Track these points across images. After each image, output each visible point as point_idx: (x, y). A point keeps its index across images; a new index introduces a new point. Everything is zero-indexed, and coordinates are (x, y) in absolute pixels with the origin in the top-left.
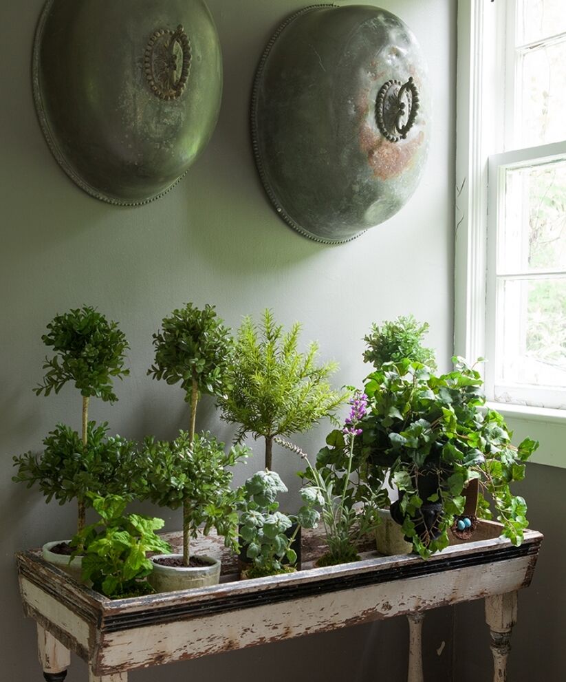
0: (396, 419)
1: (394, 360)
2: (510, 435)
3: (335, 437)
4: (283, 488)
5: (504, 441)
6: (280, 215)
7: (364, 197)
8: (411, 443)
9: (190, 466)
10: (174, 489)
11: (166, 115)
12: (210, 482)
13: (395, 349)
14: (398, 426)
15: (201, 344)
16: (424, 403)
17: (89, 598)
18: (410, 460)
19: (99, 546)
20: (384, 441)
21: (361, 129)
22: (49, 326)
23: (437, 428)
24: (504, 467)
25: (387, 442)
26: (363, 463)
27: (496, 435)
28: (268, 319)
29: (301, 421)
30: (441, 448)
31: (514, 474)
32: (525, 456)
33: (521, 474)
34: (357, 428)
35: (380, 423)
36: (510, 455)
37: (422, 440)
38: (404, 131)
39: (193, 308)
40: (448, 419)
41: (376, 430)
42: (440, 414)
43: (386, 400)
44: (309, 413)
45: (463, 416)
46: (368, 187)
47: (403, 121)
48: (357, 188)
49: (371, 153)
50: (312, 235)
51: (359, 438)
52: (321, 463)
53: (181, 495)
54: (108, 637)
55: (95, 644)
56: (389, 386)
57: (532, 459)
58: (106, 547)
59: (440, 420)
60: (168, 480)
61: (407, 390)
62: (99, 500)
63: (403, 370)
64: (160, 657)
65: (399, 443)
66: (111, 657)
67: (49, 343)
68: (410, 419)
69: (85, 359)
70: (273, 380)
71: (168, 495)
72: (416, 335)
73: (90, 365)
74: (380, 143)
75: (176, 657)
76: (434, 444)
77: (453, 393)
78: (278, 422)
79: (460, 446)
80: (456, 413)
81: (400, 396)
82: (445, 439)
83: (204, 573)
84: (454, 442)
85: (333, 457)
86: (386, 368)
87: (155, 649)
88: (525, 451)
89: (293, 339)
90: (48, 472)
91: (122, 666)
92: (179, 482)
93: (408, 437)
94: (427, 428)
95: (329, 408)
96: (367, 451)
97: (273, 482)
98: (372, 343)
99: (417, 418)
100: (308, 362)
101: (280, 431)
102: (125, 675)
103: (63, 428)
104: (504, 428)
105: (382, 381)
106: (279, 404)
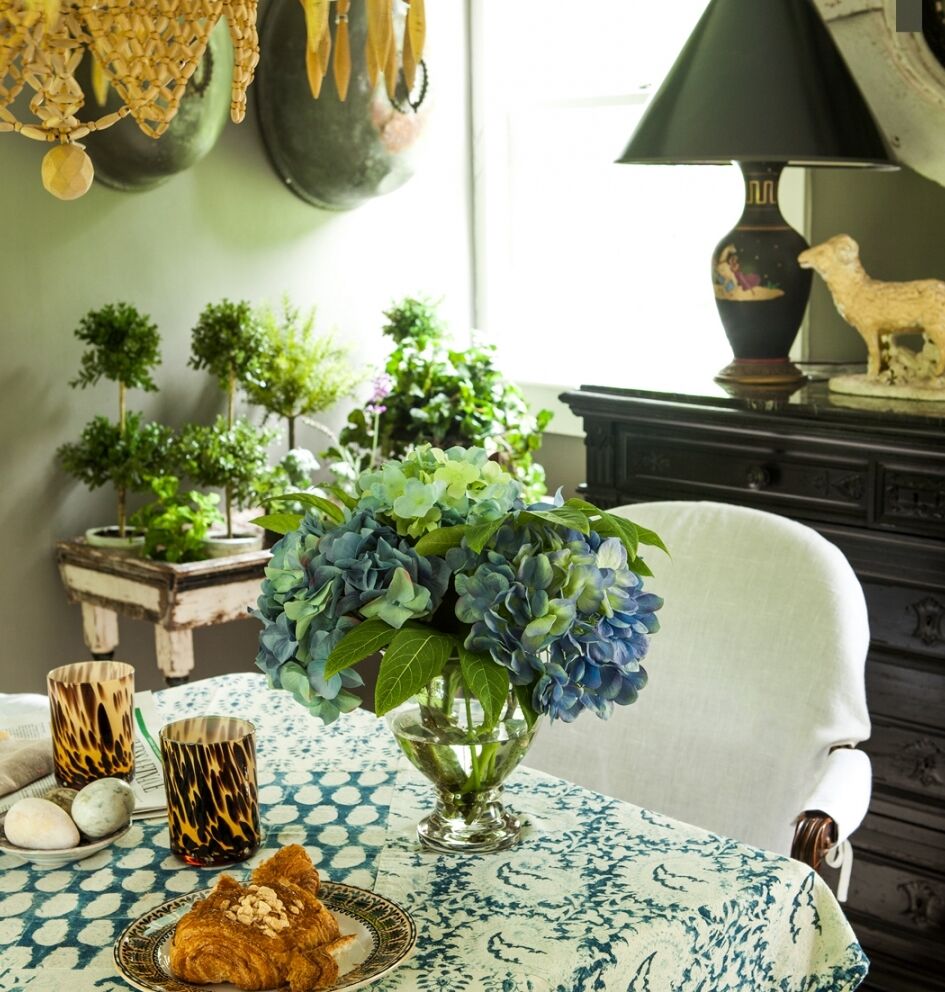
0: (416, 397)
1: (412, 335)
2: (528, 406)
3: (356, 416)
4: (316, 466)
5: (520, 413)
6: (290, 187)
7: (377, 171)
8: (431, 418)
9: (234, 448)
10: (222, 470)
11: (187, 112)
12: (252, 461)
13: (413, 323)
14: (419, 403)
15: (239, 338)
16: (444, 380)
17: (158, 566)
18: (431, 435)
19: (163, 521)
20: (405, 417)
21: (372, 105)
22: (83, 321)
23: (456, 403)
24: (522, 438)
25: (408, 418)
26: (386, 442)
27: (513, 407)
28: (286, 301)
29: (323, 401)
30: (459, 422)
31: (531, 443)
32: (541, 427)
33: (537, 443)
34: (381, 405)
35: (401, 401)
36: (528, 426)
37: (441, 415)
38: (415, 106)
39: (229, 302)
40: (465, 394)
41: (397, 407)
42: (457, 389)
43: (407, 377)
44: (333, 393)
45: (480, 391)
46: (380, 162)
47: (414, 97)
48: (369, 163)
49: (383, 128)
50: (321, 203)
51: (382, 416)
52: (344, 441)
53: (227, 475)
54: (180, 596)
55: (168, 603)
56: (410, 363)
57: (549, 429)
58: (170, 522)
59: (458, 395)
60: (217, 461)
61: (426, 367)
62: (156, 482)
63: (421, 346)
64: (220, 616)
65: (419, 419)
66: (181, 615)
67: (83, 337)
68: (430, 395)
69: (127, 354)
70: (296, 362)
71: (216, 475)
72: (434, 307)
73: (131, 358)
74: (392, 117)
75: (233, 615)
76: (454, 419)
77: (471, 369)
78: (301, 403)
79: (478, 419)
80: (475, 388)
81: (419, 374)
82: (463, 413)
83: (250, 545)
84: (472, 416)
85: (355, 435)
86: (405, 346)
87: (216, 609)
88: (542, 421)
89: (312, 319)
90: (90, 462)
91: (189, 623)
92: (227, 463)
93: (429, 413)
94: (446, 402)
95: (351, 387)
96: (389, 428)
97: (305, 459)
98: (390, 316)
99: (436, 394)
100: (328, 343)
101: (303, 411)
102: (189, 633)
103: (100, 419)
104: (522, 400)
105: (401, 359)
106: (303, 386)
